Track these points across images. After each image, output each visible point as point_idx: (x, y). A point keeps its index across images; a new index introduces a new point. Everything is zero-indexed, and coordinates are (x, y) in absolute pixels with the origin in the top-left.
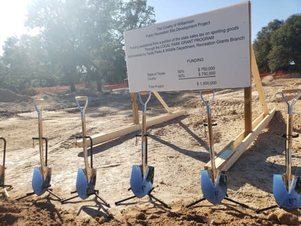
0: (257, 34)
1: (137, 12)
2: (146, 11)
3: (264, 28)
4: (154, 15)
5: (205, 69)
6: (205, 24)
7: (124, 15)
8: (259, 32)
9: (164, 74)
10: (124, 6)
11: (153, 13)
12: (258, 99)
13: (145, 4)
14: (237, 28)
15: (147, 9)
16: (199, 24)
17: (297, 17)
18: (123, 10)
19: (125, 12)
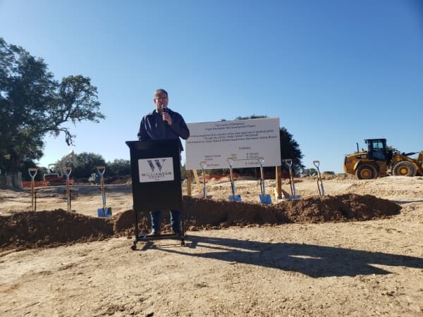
1: (76, 91)
5: (251, 154)
9: (220, 156)
14: (272, 131)
16: (248, 126)
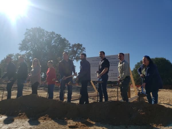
0: (135, 65)
1: (77, 49)
2: (81, 49)
3: (138, 63)
4: (85, 51)
5: (114, 74)
6: (114, 59)
7: (71, 50)
8: (136, 65)
10: (71, 45)
11: (85, 50)
12: (134, 91)
13: (82, 46)
15: (82, 48)
16: (112, 59)
17: (153, 59)
18: (70, 47)
19: (71, 49)
